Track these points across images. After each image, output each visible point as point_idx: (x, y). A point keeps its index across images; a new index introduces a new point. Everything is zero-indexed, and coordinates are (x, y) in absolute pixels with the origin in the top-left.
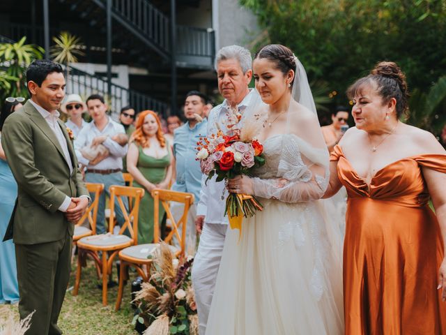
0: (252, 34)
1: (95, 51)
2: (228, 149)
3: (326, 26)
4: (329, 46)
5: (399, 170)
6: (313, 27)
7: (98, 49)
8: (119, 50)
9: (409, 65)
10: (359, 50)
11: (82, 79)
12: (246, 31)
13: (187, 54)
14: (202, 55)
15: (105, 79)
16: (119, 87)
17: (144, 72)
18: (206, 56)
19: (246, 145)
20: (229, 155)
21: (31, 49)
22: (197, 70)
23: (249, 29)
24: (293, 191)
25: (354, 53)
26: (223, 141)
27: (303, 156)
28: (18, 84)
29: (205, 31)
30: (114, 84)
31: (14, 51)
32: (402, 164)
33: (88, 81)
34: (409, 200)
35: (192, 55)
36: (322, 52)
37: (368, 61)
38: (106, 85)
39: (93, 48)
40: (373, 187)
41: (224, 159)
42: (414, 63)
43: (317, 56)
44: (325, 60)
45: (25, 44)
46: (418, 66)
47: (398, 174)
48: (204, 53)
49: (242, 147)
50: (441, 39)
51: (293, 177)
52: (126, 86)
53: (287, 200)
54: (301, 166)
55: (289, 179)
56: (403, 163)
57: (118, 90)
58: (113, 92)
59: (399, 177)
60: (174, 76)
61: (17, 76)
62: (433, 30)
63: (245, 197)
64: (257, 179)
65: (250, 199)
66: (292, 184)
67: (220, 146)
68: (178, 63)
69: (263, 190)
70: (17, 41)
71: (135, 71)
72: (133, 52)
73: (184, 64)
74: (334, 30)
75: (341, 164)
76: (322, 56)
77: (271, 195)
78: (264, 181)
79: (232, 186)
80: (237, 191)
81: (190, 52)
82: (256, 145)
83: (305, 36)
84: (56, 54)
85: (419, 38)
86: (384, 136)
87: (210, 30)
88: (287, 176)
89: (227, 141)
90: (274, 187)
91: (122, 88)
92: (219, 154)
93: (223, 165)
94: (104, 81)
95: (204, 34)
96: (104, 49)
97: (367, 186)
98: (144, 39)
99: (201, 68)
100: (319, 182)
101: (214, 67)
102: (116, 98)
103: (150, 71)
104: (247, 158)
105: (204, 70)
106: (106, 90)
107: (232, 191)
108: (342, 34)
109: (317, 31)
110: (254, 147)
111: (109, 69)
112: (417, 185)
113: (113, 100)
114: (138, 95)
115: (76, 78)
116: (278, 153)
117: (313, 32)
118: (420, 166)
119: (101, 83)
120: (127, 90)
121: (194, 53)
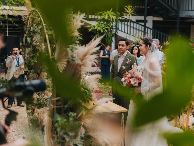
13: (186, 10)
15: (143, 24)
17: (161, 19)
21: (114, 14)
28: (109, 30)
30: (147, 27)
31: (108, 15)
35: (188, 10)
38: (143, 27)
45: (112, 11)
52: (151, 27)
57: (149, 30)
58: (146, 31)
60: (178, 21)
61: (109, 27)
68: (180, 15)
70: (109, 10)
71: (156, 19)
73: (184, 15)
84: (125, 15)
102: (148, 33)
103: (163, 19)
106: (143, 30)
111: (145, 18)
114: (156, 31)
119: (140, 26)
120: (151, 29)
121: (190, 9)
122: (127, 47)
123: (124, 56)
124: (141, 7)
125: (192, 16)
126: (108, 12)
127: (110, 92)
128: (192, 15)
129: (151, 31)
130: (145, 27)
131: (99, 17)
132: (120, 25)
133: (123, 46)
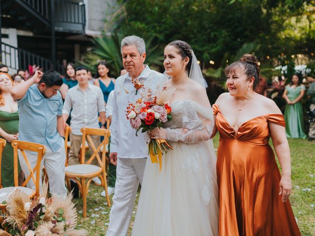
0: (113, 8)
2: (150, 111)
3: (166, 4)
4: (169, 19)
5: (256, 123)
6: (157, 5)
9: (223, 35)
10: (189, 23)
12: (109, 5)
13: (63, 22)
14: (75, 23)
16: (8, 45)
17: (30, 34)
18: (78, 23)
19: (161, 107)
20: (151, 114)
22: (71, 34)
23: (111, 4)
24: (192, 136)
25: (186, 25)
26: (145, 105)
27: (198, 114)
29: (78, 4)
32: (257, 120)
34: (259, 142)
35: (67, 22)
36: (164, 23)
37: (195, 31)
40: (239, 133)
41: (148, 118)
42: (226, 34)
43: (160, 26)
44: (166, 29)
46: (229, 36)
47: (255, 126)
48: (77, 22)
49: (159, 109)
50: (244, 17)
51: (192, 128)
52: (16, 46)
53: (188, 142)
54: (198, 120)
55: (189, 128)
56: (259, 119)
57: (8, 48)
58: (3, 49)
59: (256, 128)
60: (53, 38)
62: (239, 11)
63: (162, 141)
64: (168, 129)
65: (165, 142)
66: (191, 131)
67: (143, 109)
68: (56, 28)
69: (173, 136)
71: (22, 33)
72: (21, 18)
73: (61, 29)
74: (172, 8)
75: (218, 117)
76: (164, 26)
77: (178, 139)
78: (173, 130)
79: (153, 135)
80: (156, 137)
81: (65, 20)
82: (167, 107)
83: (151, 11)
85: (230, 16)
86: (246, 101)
87: (81, 4)
88: (188, 126)
89: (148, 105)
90: (180, 134)
91: (11, 47)
92: (144, 114)
93: (148, 121)
95: (76, 6)
97: (235, 132)
98: (28, 9)
99: (74, 32)
100: (208, 130)
101: (85, 32)
102: (5, 53)
103: (34, 33)
104: (163, 116)
105: (77, 34)
107: (153, 138)
108: (178, 11)
109: (160, 7)
110: (166, 108)
111: (0, 31)
112: (265, 133)
113: (3, 54)
114: (24, 52)
116: (180, 112)
117: (157, 8)
118: (268, 121)
120: (15, 48)
121: (69, 21)
124: (4, 16)
125: (73, 31)
128: (72, 29)
129: (17, 51)
130: (1, 43)
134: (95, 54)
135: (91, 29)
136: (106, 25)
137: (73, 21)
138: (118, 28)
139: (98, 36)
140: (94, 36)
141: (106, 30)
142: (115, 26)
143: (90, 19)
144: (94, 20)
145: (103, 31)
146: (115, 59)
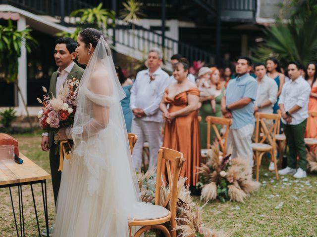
1: (151, 7)
7: (153, 5)
8: (171, 6)
11: (141, 33)
13: (231, 9)
14: (244, 10)
15: (160, 32)
16: (171, 39)
17: (191, 25)
18: (249, 10)
21: (106, 13)
22: (239, 22)
30: (167, 38)
31: (94, 16)
33: (146, 35)
35: (235, 10)
38: (160, 38)
39: (149, 5)
45: (102, 8)
52: (176, 38)
57: (170, 42)
58: (166, 44)
60: (219, 28)
68: (222, 18)
70: (96, 6)
71: (184, 24)
73: (228, 18)
81: (233, 7)
84: (124, 16)
91: (174, 41)
94: (159, 35)
96: (158, 5)
99: (243, 21)
101: (255, 21)
102: (168, 48)
103: (197, 24)
105: (246, 22)
106: (160, 42)
111: (163, 23)
113: (166, 50)
115: (136, 32)
119: (156, 36)
121: (238, 8)
122: (72, 55)
123: (66, 72)
125: (241, 20)
126: (95, 9)
127: (43, 143)
128: (241, 18)
130: (164, 37)
131: (78, 19)
132: (120, 34)
133: (62, 52)
134: (267, 47)
135: (263, 16)
136: (281, 11)
137: (242, 8)
138: (297, 14)
139: (271, 25)
140: (266, 25)
141: (281, 17)
142: (293, 12)
143: (262, 5)
144: (268, 5)
145: (278, 19)
146: (291, 53)
